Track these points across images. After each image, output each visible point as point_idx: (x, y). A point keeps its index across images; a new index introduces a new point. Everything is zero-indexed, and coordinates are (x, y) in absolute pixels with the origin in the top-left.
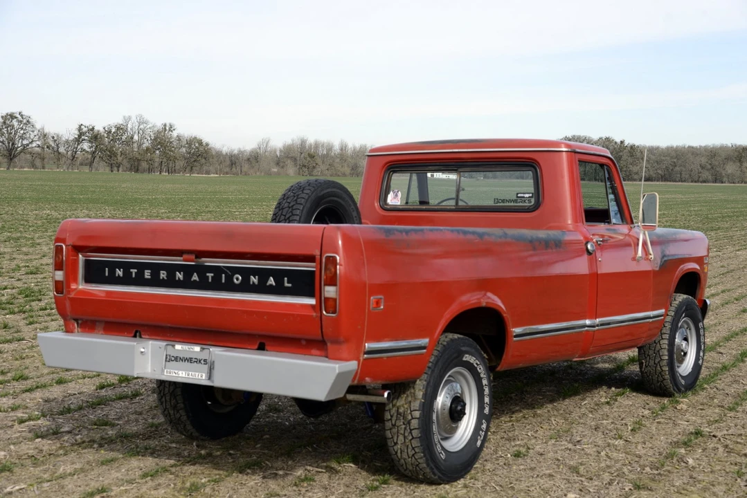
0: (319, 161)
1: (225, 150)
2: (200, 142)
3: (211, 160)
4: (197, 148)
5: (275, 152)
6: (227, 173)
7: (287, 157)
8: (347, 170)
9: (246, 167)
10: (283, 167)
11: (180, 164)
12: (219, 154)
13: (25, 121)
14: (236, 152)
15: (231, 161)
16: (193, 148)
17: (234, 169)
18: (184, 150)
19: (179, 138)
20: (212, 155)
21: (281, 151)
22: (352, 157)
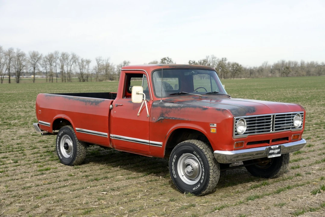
0: (291, 70)
1: (248, 67)
2: (238, 65)
3: (242, 72)
4: (236, 67)
5: (270, 67)
6: (249, 77)
7: (276, 69)
8: (305, 73)
9: (257, 74)
10: (274, 74)
11: (229, 74)
12: (245, 69)
13: (169, 61)
14: (252, 68)
15: (250, 72)
16: (235, 67)
17: (252, 76)
18: (231, 68)
19: (229, 64)
20: (243, 70)
21: (273, 66)
22: (307, 67)
